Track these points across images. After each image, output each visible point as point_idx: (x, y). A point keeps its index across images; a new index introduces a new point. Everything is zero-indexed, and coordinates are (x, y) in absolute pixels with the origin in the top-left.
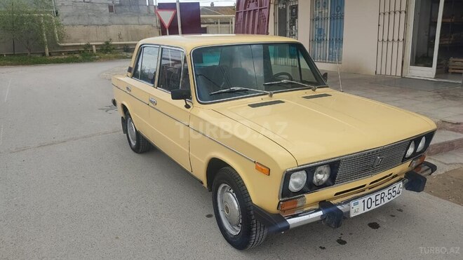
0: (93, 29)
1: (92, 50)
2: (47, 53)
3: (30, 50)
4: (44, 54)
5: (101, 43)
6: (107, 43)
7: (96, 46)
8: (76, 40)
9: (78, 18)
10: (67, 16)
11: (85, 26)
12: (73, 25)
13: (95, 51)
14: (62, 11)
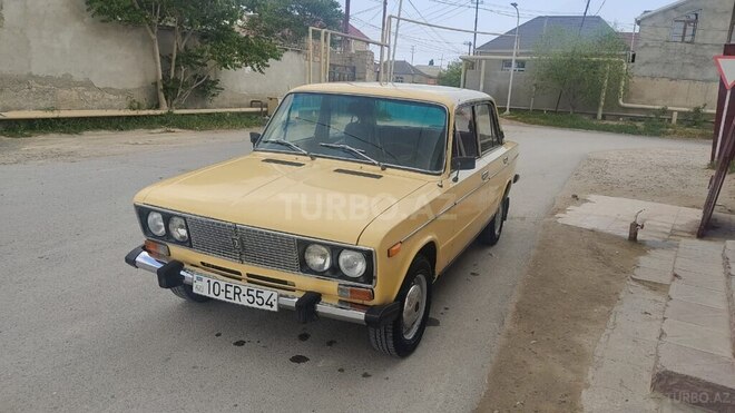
0: (683, 85)
1: (670, 120)
2: (600, 116)
3: (574, 108)
4: (595, 116)
5: (687, 110)
6: (697, 110)
7: (679, 113)
8: (649, 102)
9: (664, 67)
10: (647, 63)
11: (672, 80)
12: (652, 78)
13: (674, 120)
14: (642, 55)
